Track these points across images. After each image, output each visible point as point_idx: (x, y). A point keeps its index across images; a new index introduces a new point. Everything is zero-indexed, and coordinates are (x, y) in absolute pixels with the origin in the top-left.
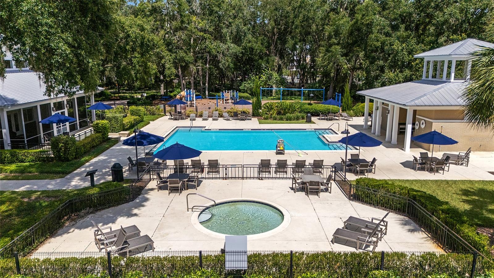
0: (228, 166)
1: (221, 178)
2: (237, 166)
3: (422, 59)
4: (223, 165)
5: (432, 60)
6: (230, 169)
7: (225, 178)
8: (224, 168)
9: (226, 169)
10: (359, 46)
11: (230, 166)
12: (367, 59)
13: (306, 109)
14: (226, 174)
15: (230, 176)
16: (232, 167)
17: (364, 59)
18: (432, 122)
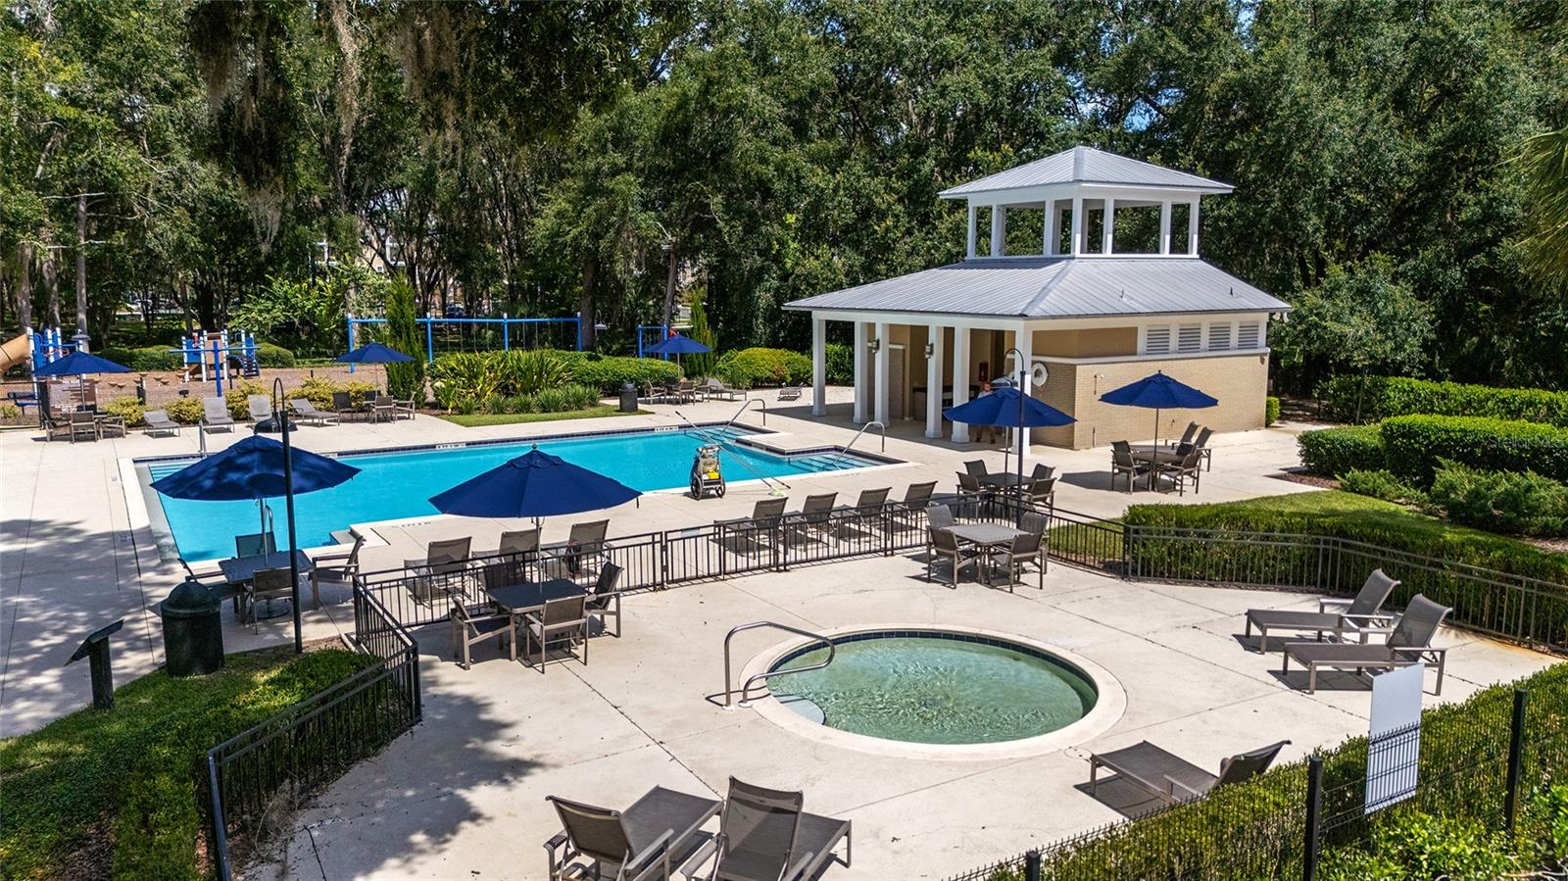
0: (670, 536)
1: (647, 586)
2: (702, 531)
3: (959, 204)
4: (653, 535)
5: (994, 202)
6: (678, 546)
7: (662, 584)
8: (658, 546)
9: (664, 548)
10: (700, 176)
11: (679, 535)
12: (733, 219)
13: (588, 374)
14: (665, 569)
15: (678, 574)
16: (684, 539)
17: (726, 217)
18: (1074, 366)
